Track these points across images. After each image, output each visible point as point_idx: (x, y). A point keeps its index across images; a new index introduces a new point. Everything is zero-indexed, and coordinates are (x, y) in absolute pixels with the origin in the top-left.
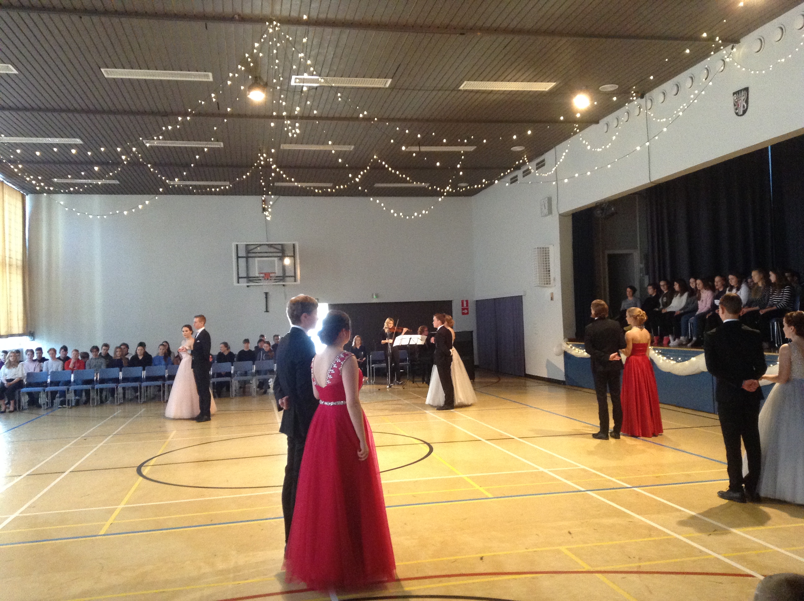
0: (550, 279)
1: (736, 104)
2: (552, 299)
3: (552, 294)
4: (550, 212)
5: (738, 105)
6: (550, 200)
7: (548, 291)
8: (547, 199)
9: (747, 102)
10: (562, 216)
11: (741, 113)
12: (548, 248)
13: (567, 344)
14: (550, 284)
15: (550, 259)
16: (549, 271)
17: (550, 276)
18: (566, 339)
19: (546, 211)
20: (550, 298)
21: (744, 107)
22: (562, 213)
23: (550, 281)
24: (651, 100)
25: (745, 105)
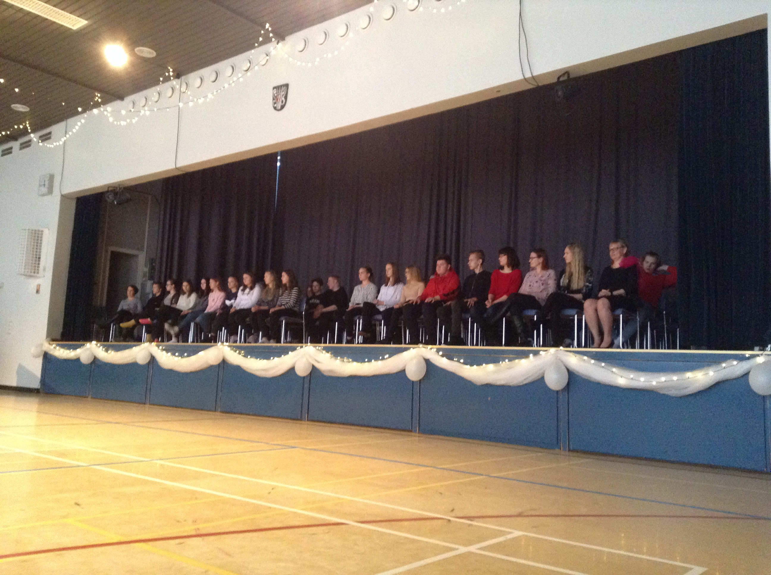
0: (38, 267)
1: (275, 99)
2: (38, 292)
3: (39, 286)
4: (50, 191)
5: (277, 100)
6: (52, 177)
7: (33, 283)
8: (48, 176)
9: (286, 98)
10: (64, 198)
11: (279, 108)
12: (42, 231)
13: (50, 344)
14: (38, 273)
15: (43, 244)
16: (39, 258)
17: (39, 264)
18: (49, 339)
19: (44, 190)
20: (35, 291)
21: (282, 101)
22: (65, 195)
23: (38, 270)
24: (186, 83)
25: (284, 101)
